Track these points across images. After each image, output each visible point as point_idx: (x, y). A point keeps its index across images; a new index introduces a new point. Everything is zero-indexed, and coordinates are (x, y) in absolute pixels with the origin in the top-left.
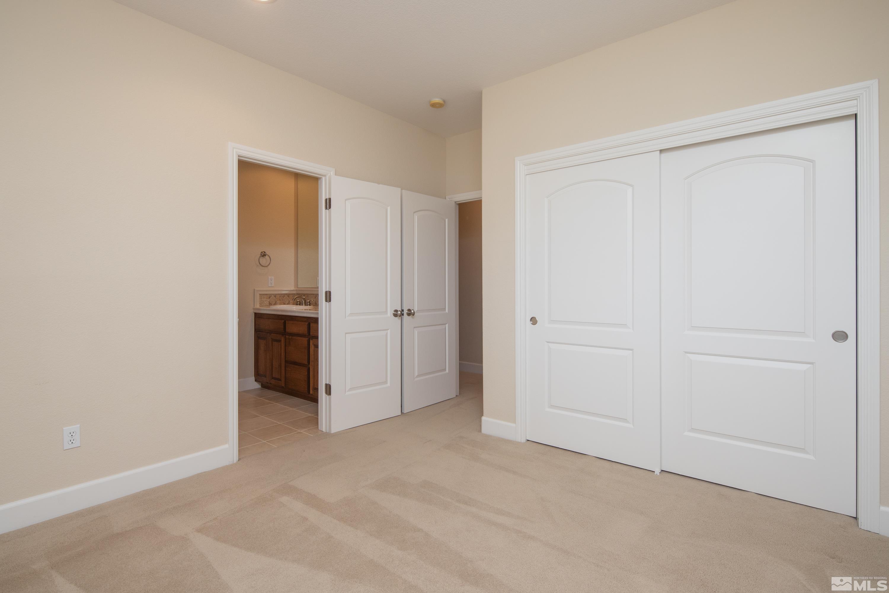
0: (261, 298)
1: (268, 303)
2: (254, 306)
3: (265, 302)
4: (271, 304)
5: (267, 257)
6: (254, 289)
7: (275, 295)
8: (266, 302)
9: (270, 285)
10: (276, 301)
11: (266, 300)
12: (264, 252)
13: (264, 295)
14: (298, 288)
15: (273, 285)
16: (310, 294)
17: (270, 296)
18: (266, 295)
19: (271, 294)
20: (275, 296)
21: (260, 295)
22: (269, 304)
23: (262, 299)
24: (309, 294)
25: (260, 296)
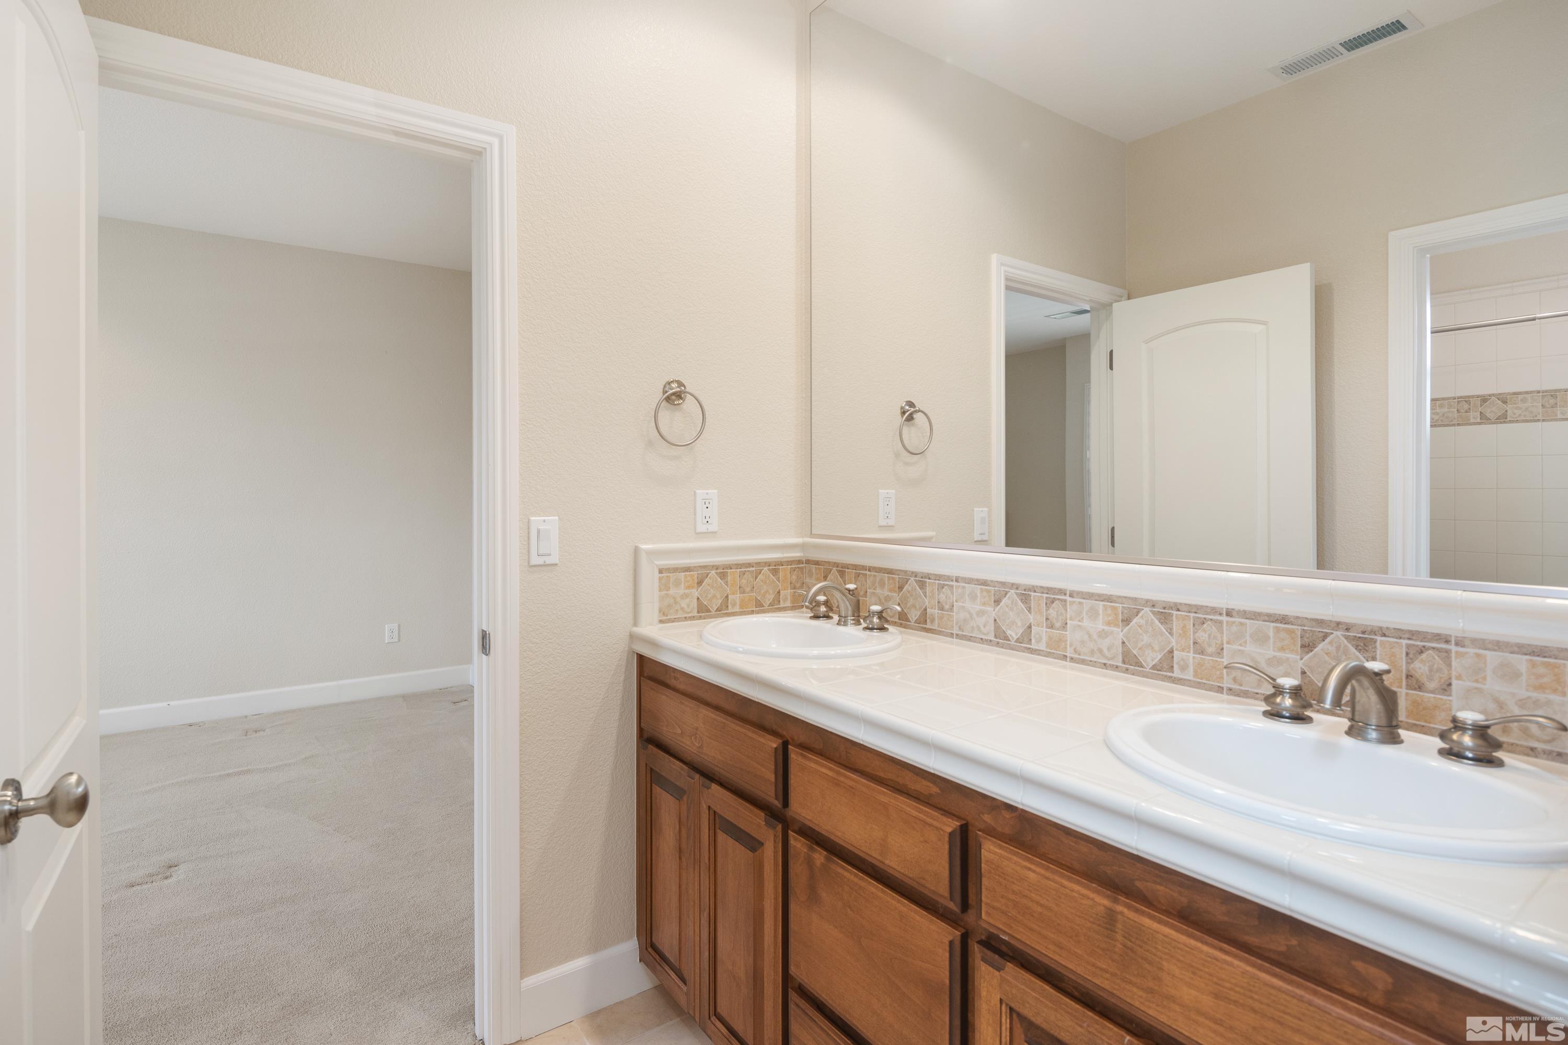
0: (664, 586)
1: (695, 604)
2: (635, 624)
3: (684, 604)
4: (708, 611)
5: (689, 404)
6: (636, 550)
7: (723, 571)
8: (688, 600)
9: (701, 528)
10: (727, 597)
11: (687, 591)
12: (680, 384)
13: (675, 570)
14: (812, 535)
15: (713, 527)
16: (870, 569)
17: (700, 575)
18: (688, 569)
19: (705, 567)
20: (723, 576)
21: (661, 572)
22: (698, 612)
23: (668, 589)
24: (864, 568)
25: (660, 579)
